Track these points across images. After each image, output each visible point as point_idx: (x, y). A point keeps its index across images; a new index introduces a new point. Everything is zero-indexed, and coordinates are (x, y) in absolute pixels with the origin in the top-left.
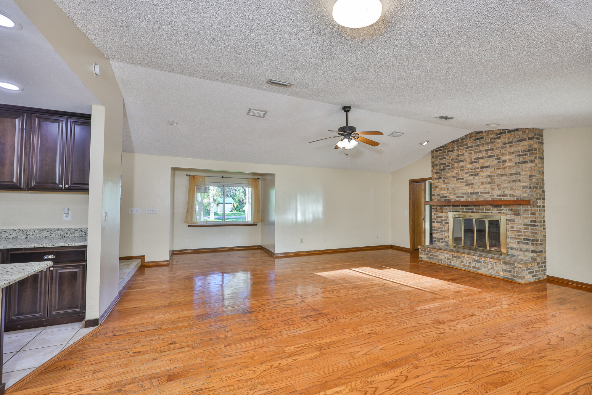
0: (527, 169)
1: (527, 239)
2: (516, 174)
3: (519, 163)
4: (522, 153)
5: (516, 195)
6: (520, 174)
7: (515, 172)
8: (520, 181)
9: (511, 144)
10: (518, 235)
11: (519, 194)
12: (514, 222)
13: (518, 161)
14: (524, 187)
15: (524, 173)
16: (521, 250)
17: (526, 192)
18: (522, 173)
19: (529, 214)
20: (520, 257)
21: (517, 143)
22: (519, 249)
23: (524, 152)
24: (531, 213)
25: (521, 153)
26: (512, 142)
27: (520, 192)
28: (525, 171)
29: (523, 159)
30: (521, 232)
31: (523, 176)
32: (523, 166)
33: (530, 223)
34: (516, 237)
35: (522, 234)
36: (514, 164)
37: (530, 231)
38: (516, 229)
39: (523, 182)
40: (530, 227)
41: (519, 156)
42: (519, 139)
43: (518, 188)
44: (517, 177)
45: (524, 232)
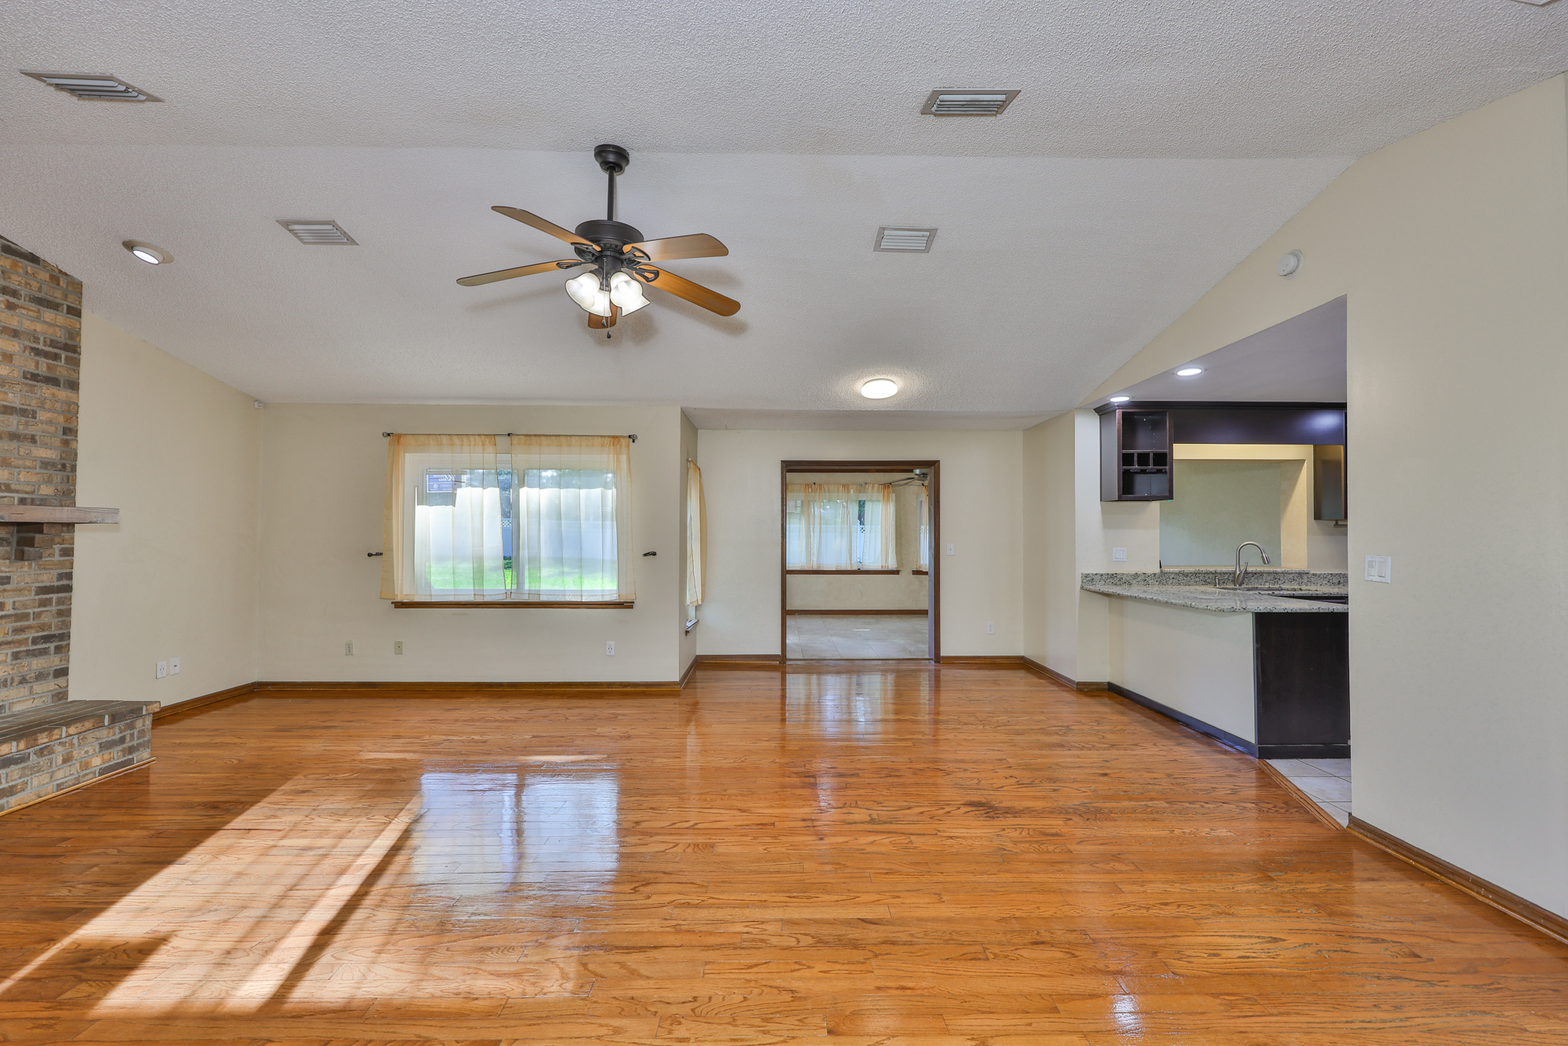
0: (58, 406)
1: (43, 637)
2: (23, 412)
3: (35, 377)
4: (47, 349)
5: (17, 487)
6: (35, 418)
7: (17, 405)
8: (33, 440)
9: (12, 299)
10: (16, 631)
11: (28, 483)
12: (7, 587)
13: (31, 368)
14: (46, 464)
15: (49, 415)
16: (23, 681)
17: (49, 481)
18: (42, 416)
19: (57, 552)
20: (17, 708)
21: (34, 307)
22: (17, 679)
23: (50, 346)
24: (62, 550)
25: (41, 346)
26: (14, 293)
27: (34, 479)
28: (50, 410)
29: (49, 368)
30: (25, 616)
31: (45, 426)
32: (47, 391)
33: (56, 584)
34: (10, 638)
35: (31, 622)
36: (16, 374)
37: (54, 608)
38: (12, 612)
39: (45, 446)
40: (54, 596)
41: (37, 352)
42: (38, 295)
43: (28, 463)
44: (27, 424)
45: (37, 615)
